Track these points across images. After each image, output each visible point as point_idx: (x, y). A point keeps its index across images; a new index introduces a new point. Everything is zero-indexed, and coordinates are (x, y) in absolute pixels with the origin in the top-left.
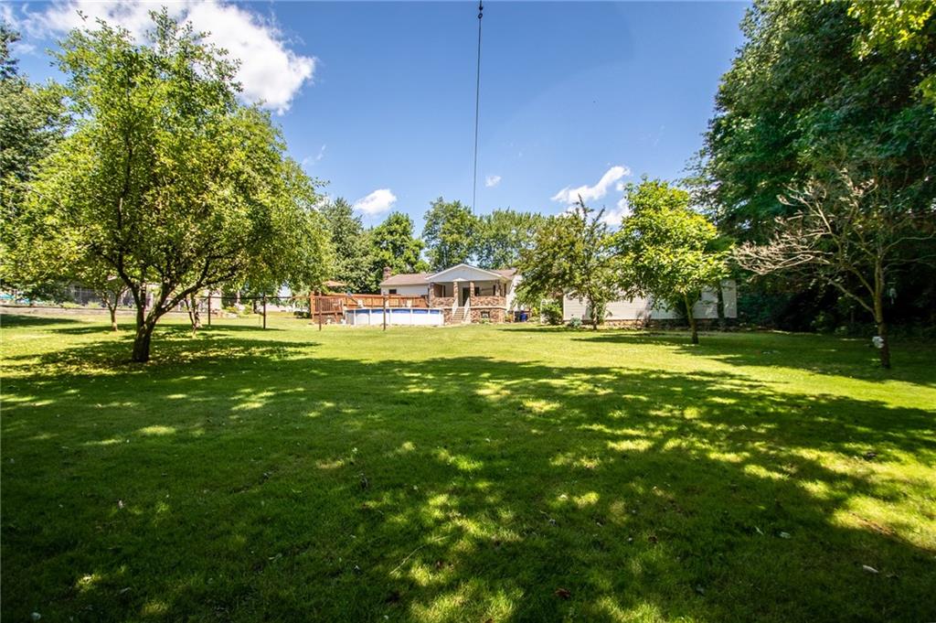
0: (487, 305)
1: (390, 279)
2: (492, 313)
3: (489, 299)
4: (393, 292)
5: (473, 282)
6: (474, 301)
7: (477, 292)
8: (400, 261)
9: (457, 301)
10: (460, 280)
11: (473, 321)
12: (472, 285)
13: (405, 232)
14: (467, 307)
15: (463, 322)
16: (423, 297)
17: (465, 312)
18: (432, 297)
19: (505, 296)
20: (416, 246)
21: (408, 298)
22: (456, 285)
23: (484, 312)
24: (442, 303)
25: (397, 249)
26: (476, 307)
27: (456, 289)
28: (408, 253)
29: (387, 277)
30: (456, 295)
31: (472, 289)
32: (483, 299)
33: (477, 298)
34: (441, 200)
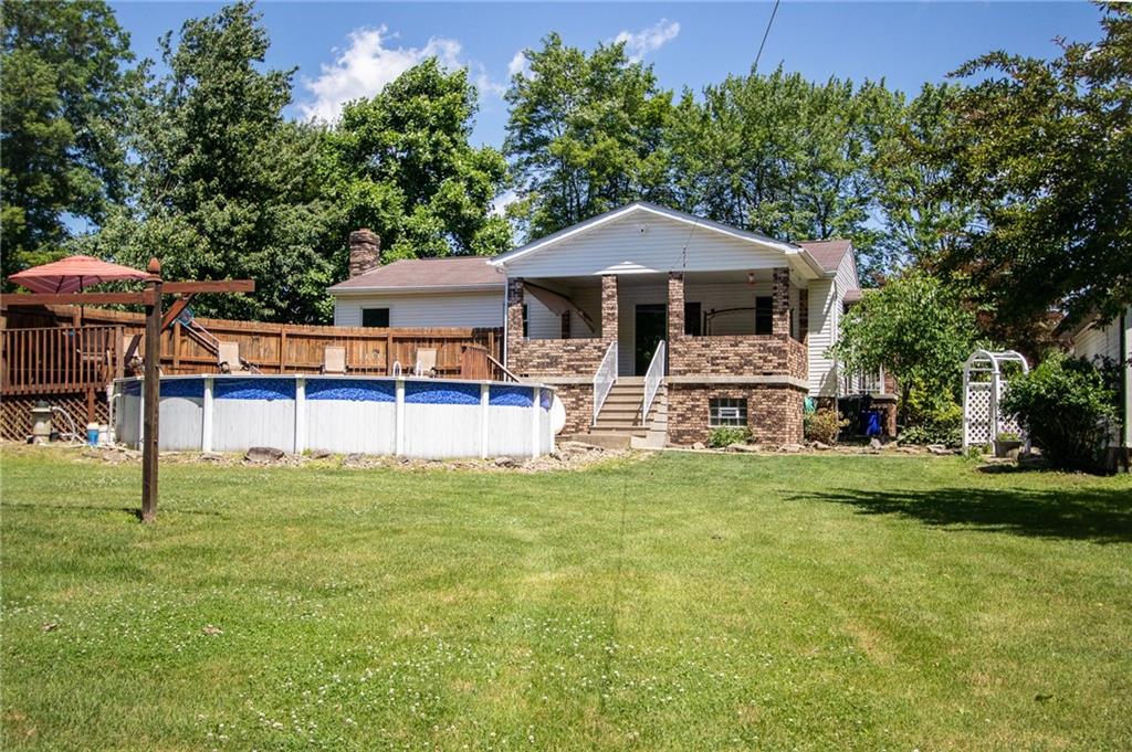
0: (736, 370)
1: (369, 272)
2: (759, 403)
3: (744, 348)
4: (376, 318)
5: (679, 276)
6: (683, 354)
7: (695, 323)
8: (424, 219)
9: (613, 350)
10: (629, 268)
11: (677, 438)
12: (676, 290)
13: (449, 123)
14: (654, 379)
15: (636, 443)
16: (480, 335)
17: (648, 400)
18: (513, 337)
19: (801, 338)
20: (482, 168)
21: (420, 340)
22: (610, 289)
23: (724, 403)
24: (554, 362)
25: (418, 181)
26: (690, 379)
27: (610, 306)
28: (453, 190)
29: (362, 266)
30: (610, 328)
31: (677, 307)
32: (720, 346)
33: (696, 343)
34: (555, 40)
